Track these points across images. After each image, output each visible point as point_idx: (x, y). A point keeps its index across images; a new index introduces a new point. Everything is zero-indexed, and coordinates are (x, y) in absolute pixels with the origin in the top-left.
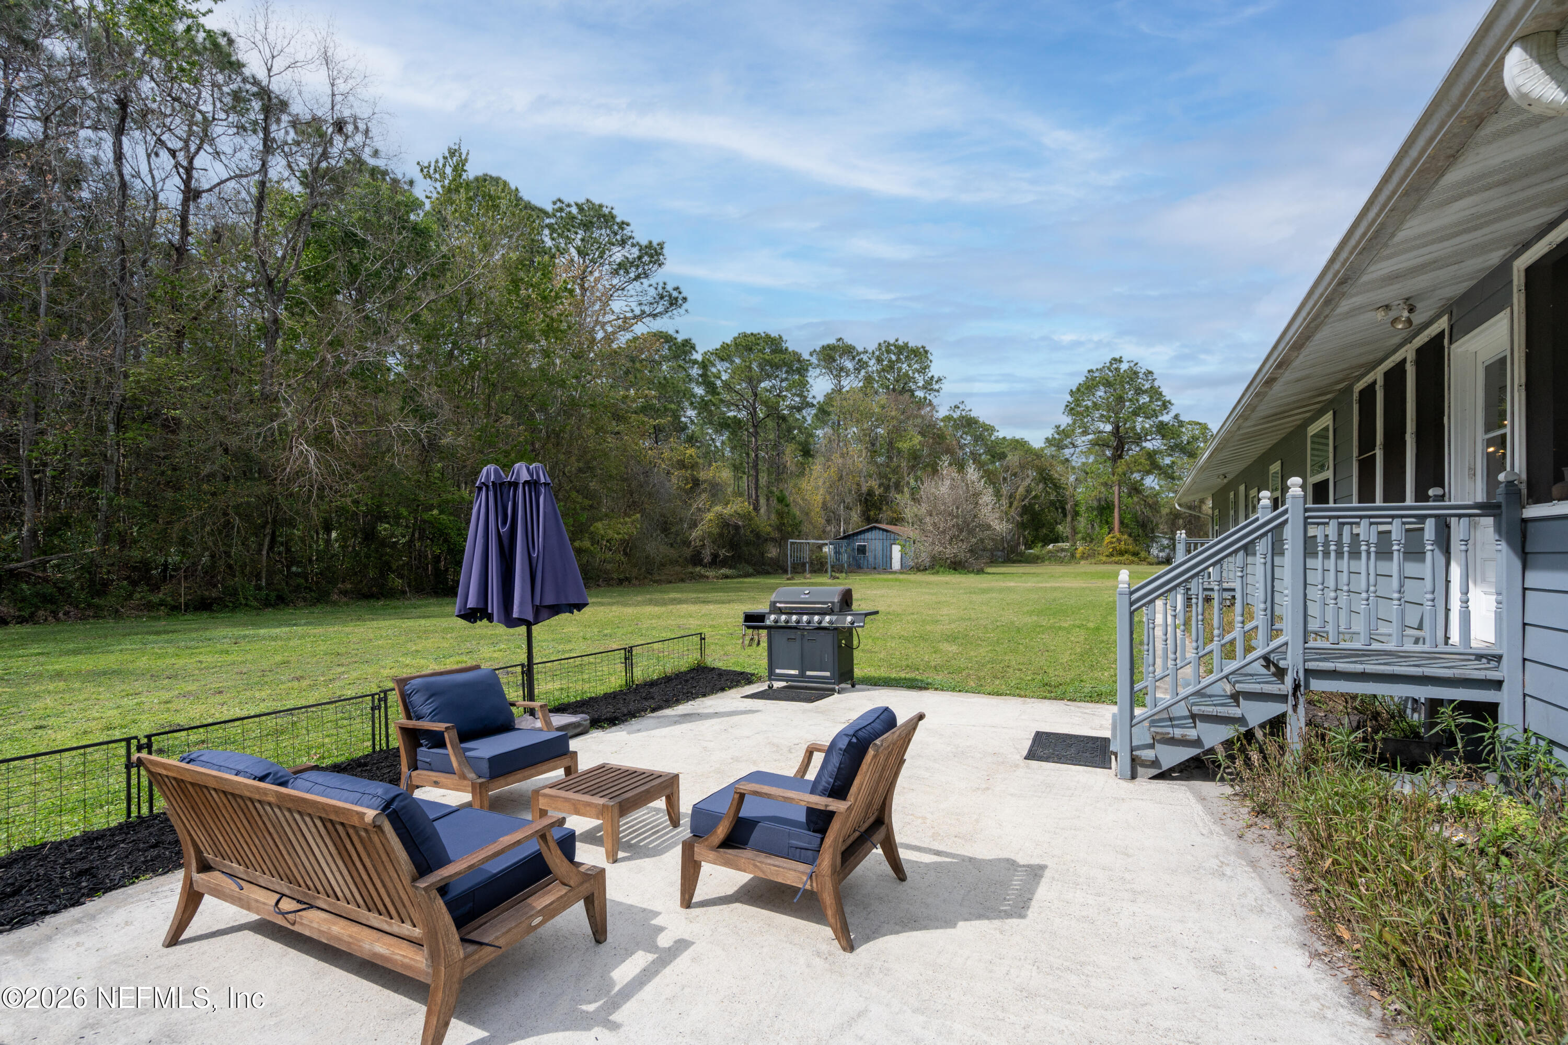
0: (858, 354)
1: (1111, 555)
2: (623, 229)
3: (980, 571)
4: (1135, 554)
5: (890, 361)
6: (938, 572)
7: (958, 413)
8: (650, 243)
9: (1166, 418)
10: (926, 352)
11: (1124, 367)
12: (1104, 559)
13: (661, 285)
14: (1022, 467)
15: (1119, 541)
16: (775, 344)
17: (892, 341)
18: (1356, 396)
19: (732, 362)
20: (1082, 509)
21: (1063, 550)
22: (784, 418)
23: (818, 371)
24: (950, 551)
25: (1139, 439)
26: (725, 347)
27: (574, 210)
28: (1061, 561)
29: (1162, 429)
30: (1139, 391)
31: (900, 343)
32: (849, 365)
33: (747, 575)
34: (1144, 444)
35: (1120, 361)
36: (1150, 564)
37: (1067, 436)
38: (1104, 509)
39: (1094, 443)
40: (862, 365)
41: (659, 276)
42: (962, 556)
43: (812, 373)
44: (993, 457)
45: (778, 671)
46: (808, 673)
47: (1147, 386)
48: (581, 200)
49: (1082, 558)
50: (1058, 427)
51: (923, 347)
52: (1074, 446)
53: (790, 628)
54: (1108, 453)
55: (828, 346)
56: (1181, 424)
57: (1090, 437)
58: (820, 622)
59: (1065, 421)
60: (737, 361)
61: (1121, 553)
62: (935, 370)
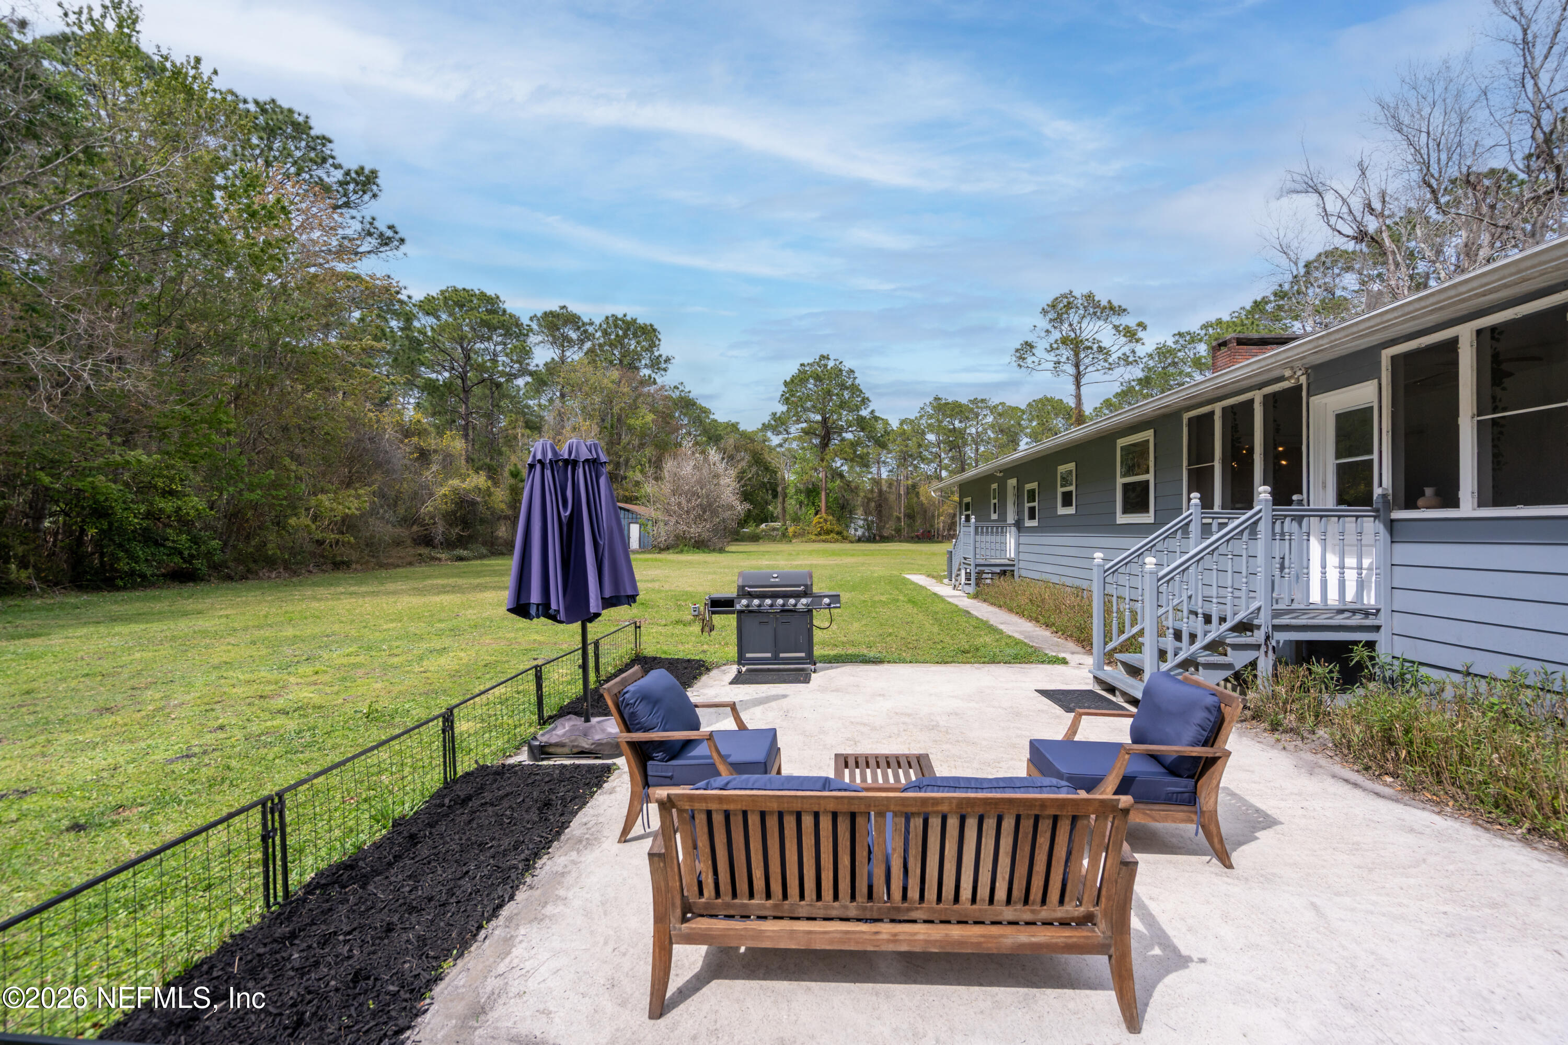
0: (584, 324)
1: (819, 534)
2: (324, 145)
3: (721, 550)
4: (839, 533)
5: (617, 335)
6: (681, 552)
7: (678, 393)
8: (362, 168)
9: (864, 413)
10: (655, 330)
11: (831, 364)
12: (814, 537)
13: (368, 219)
14: (737, 448)
15: (826, 521)
16: (491, 303)
17: (620, 316)
18: (1185, 422)
19: (438, 318)
20: (791, 491)
21: (774, 529)
22: (498, 385)
23: (540, 338)
24: (694, 530)
25: (841, 430)
26: (429, 300)
27: (252, 107)
28: (773, 539)
29: (862, 423)
30: (843, 387)
31: (628, 318)
32: (574, 335)
33: (482, 557)
34: (844, 435)
35: (827, 358)
36: (851, 542)
37: (783, 424)
38: (812, 492)
39: (806, 432)
40: (586, 336)
41: (370, 208)
42: (705, 535)
43: (533, 339)
44: (710, 438)
45: (748, 655)
46: (782, 655)
47: (850, 382)
48: (262, 98)
49: (794, 536)
50: (774, 414)
51: (651, 326)
52: (788, 433)
53: (751, 612)
54: (816, 441)
55: (551, 313)
56: (876, 419)
57: (804, 425)
58: (795, 605)
59: (781, 408)
60: (444, 316)
61: (828, 532)
62: (664, 349)
